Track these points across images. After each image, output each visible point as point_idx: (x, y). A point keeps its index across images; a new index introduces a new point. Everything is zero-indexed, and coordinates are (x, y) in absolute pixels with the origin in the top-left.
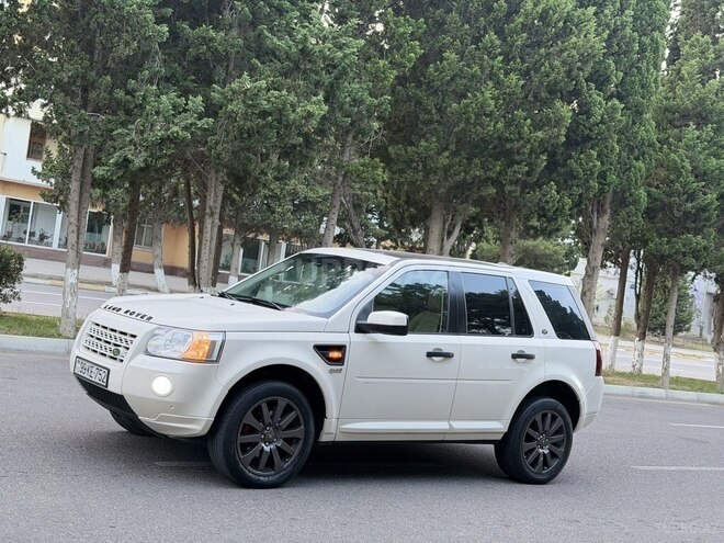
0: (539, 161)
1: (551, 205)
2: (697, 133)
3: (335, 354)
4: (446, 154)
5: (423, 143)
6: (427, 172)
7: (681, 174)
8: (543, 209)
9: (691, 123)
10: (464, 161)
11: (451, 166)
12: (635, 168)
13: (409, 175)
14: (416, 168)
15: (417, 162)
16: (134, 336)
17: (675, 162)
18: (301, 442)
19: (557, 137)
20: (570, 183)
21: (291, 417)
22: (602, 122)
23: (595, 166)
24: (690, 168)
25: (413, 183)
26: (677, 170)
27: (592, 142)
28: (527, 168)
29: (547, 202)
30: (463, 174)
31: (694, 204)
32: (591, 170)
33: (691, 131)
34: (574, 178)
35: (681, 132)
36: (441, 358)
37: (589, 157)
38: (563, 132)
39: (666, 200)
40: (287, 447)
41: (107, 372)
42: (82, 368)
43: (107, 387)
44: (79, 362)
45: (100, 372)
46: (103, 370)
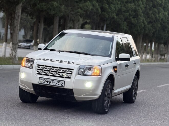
16: (73, 69)
36: (127, 67)
41: (64, 82)
42: (45, 81)
43: (64, 87)
44: (42, 79)
45: (59, 82)
46: (61, 81)
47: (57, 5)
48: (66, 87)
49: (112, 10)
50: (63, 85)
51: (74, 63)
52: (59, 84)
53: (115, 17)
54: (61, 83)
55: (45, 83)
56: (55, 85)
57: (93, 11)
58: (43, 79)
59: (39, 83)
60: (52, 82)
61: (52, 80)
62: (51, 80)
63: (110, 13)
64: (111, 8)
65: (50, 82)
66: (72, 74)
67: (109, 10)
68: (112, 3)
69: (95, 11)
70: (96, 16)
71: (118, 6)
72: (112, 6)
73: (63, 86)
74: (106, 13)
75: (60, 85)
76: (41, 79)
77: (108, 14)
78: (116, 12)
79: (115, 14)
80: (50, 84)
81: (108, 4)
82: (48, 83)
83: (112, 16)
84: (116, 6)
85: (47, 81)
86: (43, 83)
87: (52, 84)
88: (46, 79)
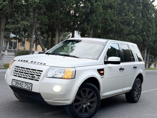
0: (83, 17)
1: (85, 28)
2: (110, 11)
3: (102, 72)
4: (62, 15)
5: (56, 12)
6: (57, 19)
7: (108, 20)
8: (83, 29)
9: (109, 9)
10: (66, 17)
11: (63, 18)
12: (99, 19)
13: (52, 20)
14: (54, 18)
15: (55, 17)
16: (42, 71)
17: (107, 18)
18: (96, 102)
19: (88, 11)
20: (89, 22)
21: (91, 94)
22: (96, 8)
23: (95, 18)
24: (110, 19)
25: (53, 22)
26: (107, 20)
27: (94, 12)
28: (80, 19)
29: (85, 27)
30: (65, 20)
31: (111, 27)
32: (94, 19)
33: (109, 10)
34: (90, 21)
35: (106, 11)
36: (122, 70)
37: (93, 16)
38: (89, 10)
39: (105, 27)
40: (91, 105)
41: (31, 85)
43: (31, 90)
45: (28, 85)
46: (29, 84)
47: (112, 36)
48: (33, 91)
49: (150, 41)
50: (31, 88)
51: (45, 65)
52: (27, 87)
53: (152, 44)
55: (17, 85)
56: (24, 87)
57: (138, 41)
58: (15, 81)
59: (12, 85)
60: (22, 85)
62: (21, 82)
63: (149, 42)
64: (149, 39)
65: (20, 84)
66: (40, 76)
67: (148, 40)
68: (150, 37)
69: (139, 41)
70: (139, 43)
71: (154, 38)
72: (150, 38)
74: (146, 42)
76: (14, 81)
77: (148, 43)
78: (153, 41)
79: (152, 42)
80: (20, 87)
81: (147, 37)
82: (19, 86)
83: (150, 44)
84: (153, 38)
85: (18, 83)
86: (15, 85)
88: (17, 81)
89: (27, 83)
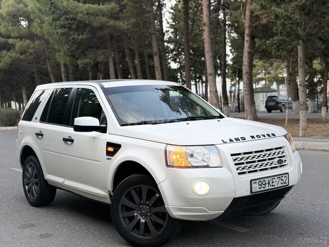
42: (261, 185)
43: (289, 185)
44: (256, 183)
45: (282, 178)
46: (284, 176)
50: (287, 181)
52: (282, 182)
54: (284, 179)
55: (262, 189)
56: (276, 186)
58: (258, 181)
59: (251, 193)
60: (273, 182)
61: (272, 178)
62: (269, 179)
65: (269, 183)
73: (287, 184)
75: (284, 185)
76: (254, 183)
80: (270, 187)
82: (267, 188)
85: (264, 183)
86: (259, 190)
87: (273, 186)
88: (262, 180)
89: (280, 176)
